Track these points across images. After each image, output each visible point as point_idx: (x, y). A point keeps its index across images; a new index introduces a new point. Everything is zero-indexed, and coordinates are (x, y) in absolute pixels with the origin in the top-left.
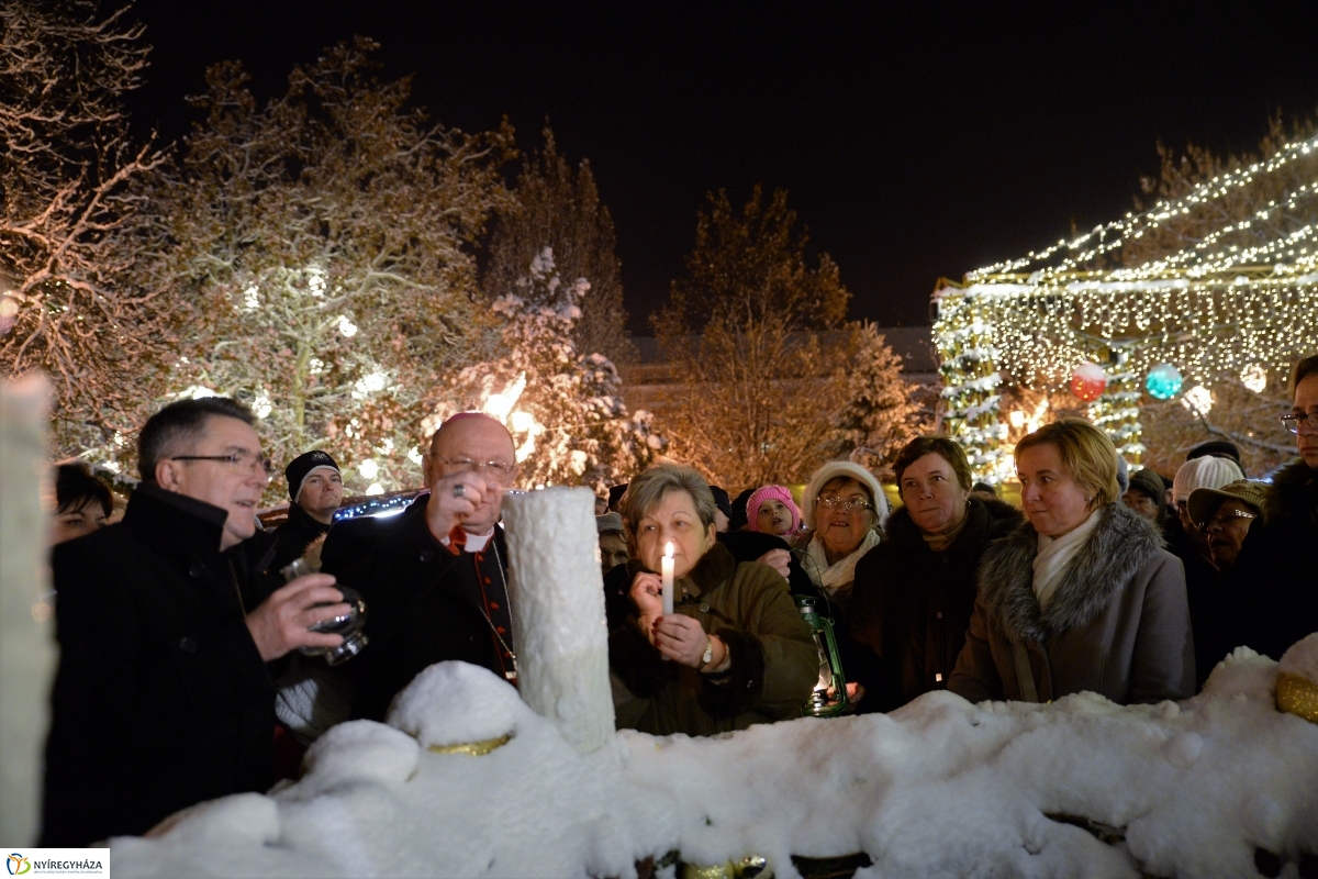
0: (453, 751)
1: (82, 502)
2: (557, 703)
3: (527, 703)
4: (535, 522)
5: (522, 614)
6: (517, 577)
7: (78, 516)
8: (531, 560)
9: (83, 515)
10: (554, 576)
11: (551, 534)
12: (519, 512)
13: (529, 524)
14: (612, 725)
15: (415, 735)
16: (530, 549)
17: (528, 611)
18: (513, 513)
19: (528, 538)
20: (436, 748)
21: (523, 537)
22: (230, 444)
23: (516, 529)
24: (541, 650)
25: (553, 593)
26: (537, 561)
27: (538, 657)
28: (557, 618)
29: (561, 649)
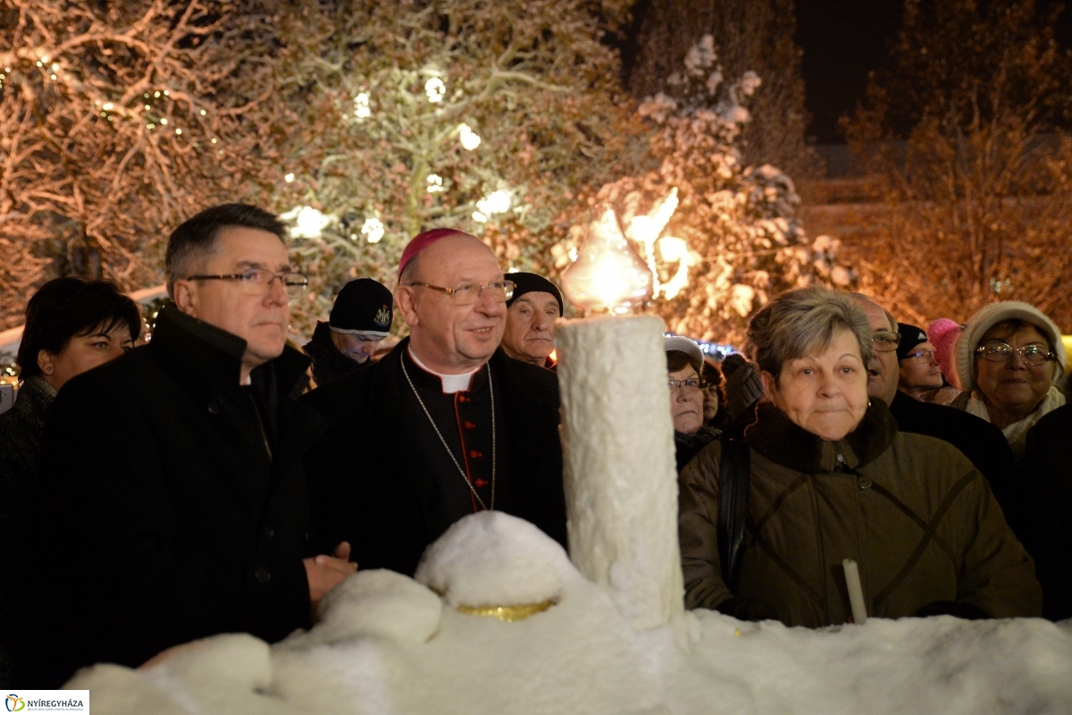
0: (484, 613)
1: (109, 323)
2: (609, 569)
3: (576, 565)
4: (589, 354)
5: (572, 460)
6: (568, 418)
7: (102, 339)
8: (584, 399)
9: (108, 337)
10: (610, 417)
11: (608, 368)
12: (571, 342)
13: (583, 355)
14: (680, 602)
15: (441, 593)
16: (583, 386)
17: (579, 456)
18: (566, 343)
19: (581, 372)
20: (465, 608)
21: (576, 372)
22: (242, 259)
23: (568, 361)
24: (593, 505)
25: (609, 438)
26: (590, 400)
27: (589, 512)
28: (613, 469)
29: (616, 504)
